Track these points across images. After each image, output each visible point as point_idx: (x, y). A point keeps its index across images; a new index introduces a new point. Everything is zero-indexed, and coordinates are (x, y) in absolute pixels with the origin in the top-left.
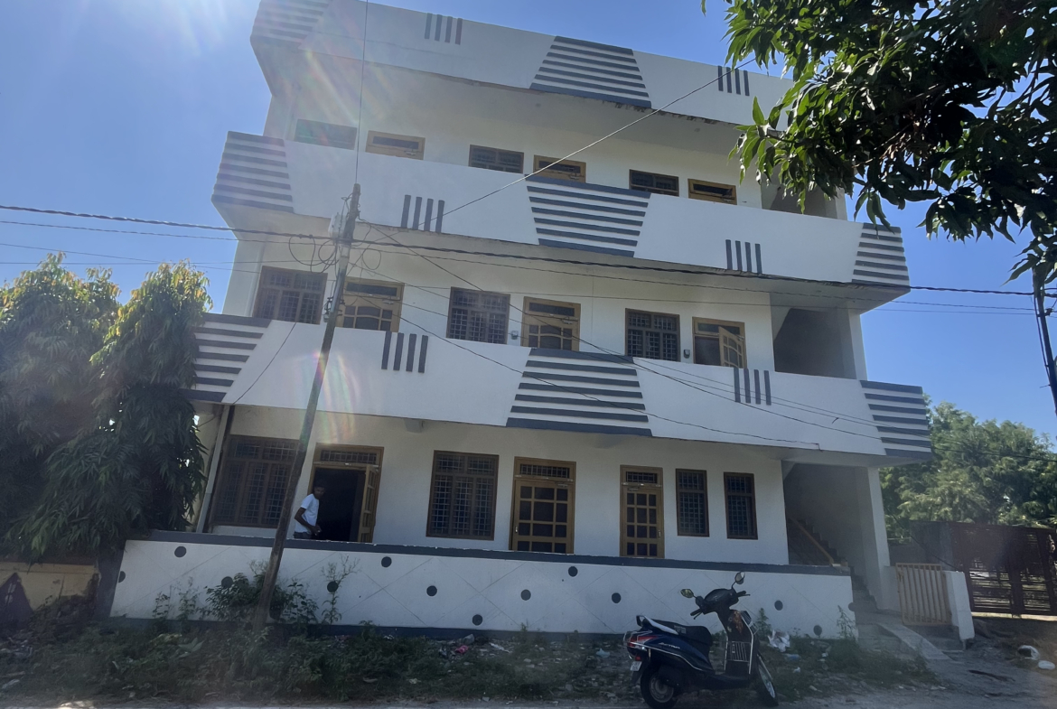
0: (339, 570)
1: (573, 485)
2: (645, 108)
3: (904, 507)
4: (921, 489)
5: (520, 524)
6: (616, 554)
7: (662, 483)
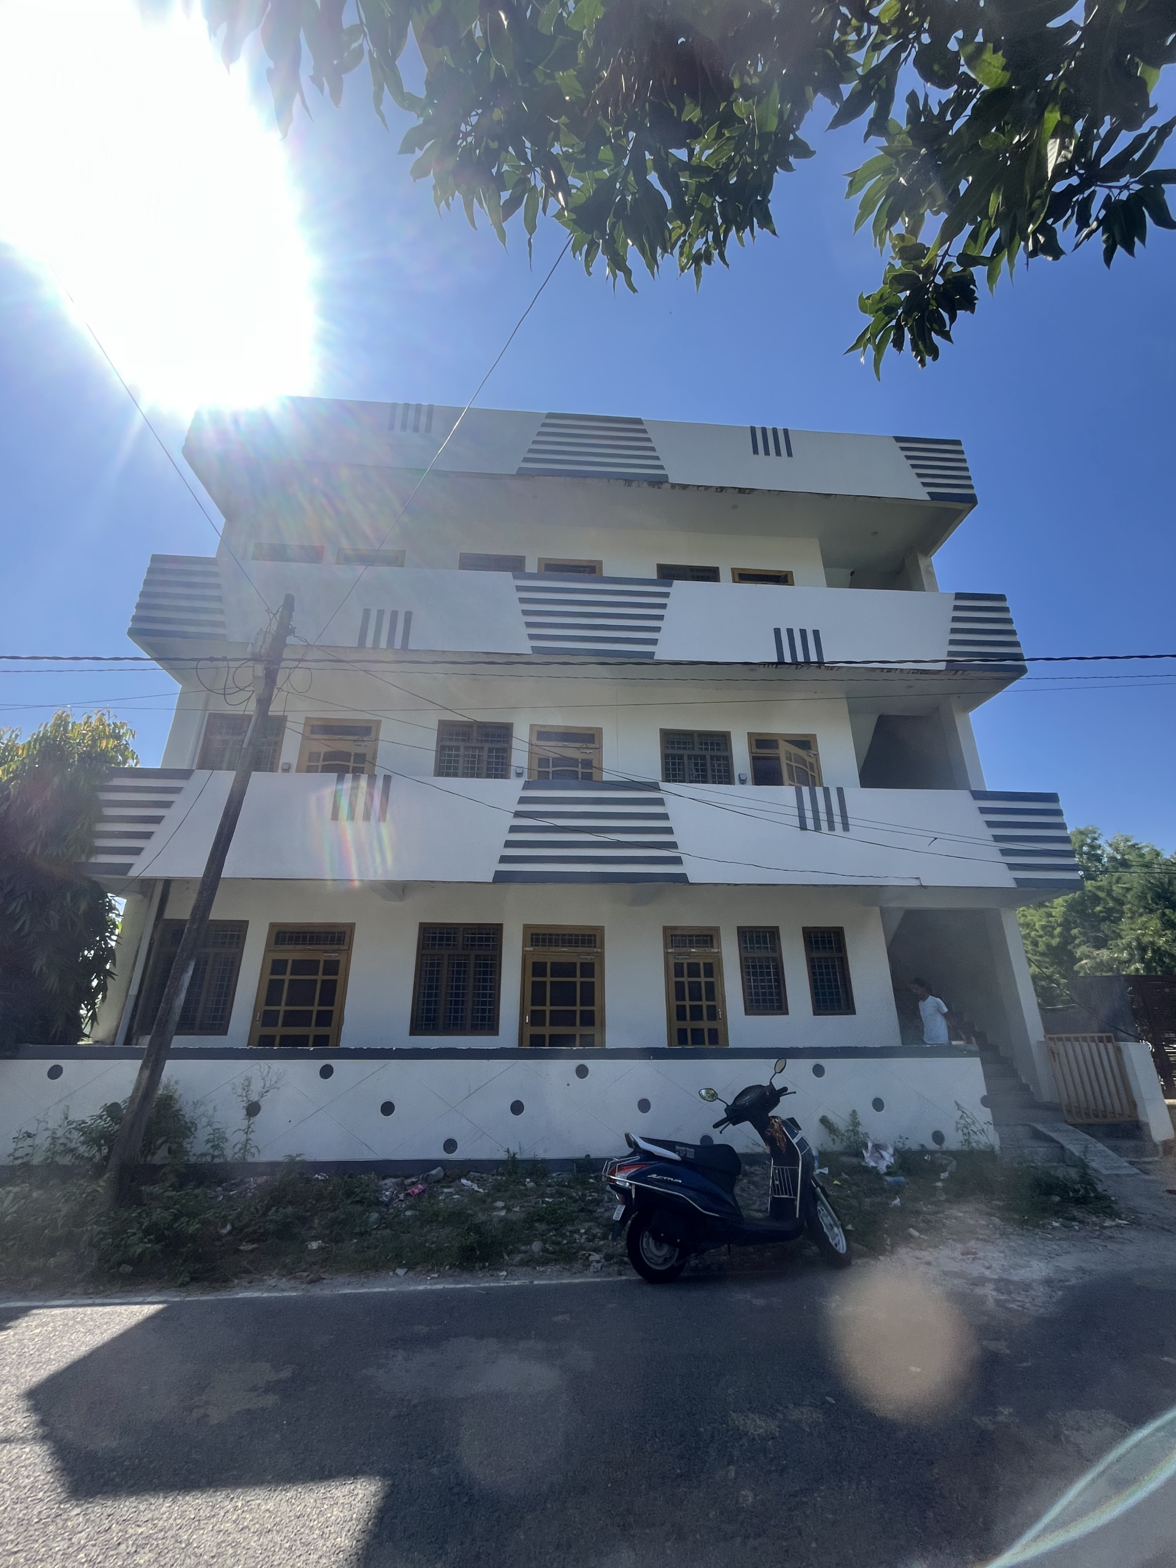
0: (257, 1087)
1: (601, 956)
2: (662, 483)
3: (1082, 967)
4: (1101, 943)
5: (533, 1011)
6: (662, 1042)
7: (719, 947)
